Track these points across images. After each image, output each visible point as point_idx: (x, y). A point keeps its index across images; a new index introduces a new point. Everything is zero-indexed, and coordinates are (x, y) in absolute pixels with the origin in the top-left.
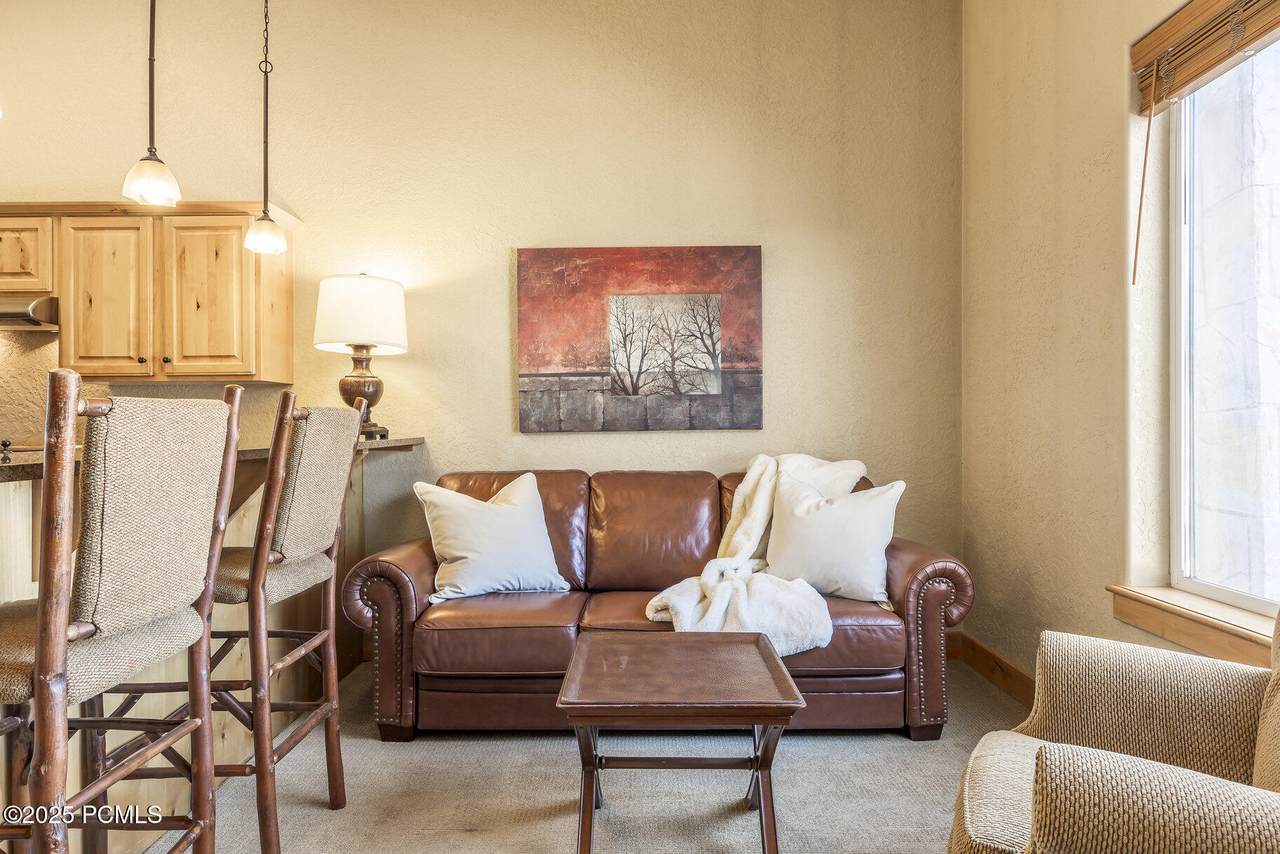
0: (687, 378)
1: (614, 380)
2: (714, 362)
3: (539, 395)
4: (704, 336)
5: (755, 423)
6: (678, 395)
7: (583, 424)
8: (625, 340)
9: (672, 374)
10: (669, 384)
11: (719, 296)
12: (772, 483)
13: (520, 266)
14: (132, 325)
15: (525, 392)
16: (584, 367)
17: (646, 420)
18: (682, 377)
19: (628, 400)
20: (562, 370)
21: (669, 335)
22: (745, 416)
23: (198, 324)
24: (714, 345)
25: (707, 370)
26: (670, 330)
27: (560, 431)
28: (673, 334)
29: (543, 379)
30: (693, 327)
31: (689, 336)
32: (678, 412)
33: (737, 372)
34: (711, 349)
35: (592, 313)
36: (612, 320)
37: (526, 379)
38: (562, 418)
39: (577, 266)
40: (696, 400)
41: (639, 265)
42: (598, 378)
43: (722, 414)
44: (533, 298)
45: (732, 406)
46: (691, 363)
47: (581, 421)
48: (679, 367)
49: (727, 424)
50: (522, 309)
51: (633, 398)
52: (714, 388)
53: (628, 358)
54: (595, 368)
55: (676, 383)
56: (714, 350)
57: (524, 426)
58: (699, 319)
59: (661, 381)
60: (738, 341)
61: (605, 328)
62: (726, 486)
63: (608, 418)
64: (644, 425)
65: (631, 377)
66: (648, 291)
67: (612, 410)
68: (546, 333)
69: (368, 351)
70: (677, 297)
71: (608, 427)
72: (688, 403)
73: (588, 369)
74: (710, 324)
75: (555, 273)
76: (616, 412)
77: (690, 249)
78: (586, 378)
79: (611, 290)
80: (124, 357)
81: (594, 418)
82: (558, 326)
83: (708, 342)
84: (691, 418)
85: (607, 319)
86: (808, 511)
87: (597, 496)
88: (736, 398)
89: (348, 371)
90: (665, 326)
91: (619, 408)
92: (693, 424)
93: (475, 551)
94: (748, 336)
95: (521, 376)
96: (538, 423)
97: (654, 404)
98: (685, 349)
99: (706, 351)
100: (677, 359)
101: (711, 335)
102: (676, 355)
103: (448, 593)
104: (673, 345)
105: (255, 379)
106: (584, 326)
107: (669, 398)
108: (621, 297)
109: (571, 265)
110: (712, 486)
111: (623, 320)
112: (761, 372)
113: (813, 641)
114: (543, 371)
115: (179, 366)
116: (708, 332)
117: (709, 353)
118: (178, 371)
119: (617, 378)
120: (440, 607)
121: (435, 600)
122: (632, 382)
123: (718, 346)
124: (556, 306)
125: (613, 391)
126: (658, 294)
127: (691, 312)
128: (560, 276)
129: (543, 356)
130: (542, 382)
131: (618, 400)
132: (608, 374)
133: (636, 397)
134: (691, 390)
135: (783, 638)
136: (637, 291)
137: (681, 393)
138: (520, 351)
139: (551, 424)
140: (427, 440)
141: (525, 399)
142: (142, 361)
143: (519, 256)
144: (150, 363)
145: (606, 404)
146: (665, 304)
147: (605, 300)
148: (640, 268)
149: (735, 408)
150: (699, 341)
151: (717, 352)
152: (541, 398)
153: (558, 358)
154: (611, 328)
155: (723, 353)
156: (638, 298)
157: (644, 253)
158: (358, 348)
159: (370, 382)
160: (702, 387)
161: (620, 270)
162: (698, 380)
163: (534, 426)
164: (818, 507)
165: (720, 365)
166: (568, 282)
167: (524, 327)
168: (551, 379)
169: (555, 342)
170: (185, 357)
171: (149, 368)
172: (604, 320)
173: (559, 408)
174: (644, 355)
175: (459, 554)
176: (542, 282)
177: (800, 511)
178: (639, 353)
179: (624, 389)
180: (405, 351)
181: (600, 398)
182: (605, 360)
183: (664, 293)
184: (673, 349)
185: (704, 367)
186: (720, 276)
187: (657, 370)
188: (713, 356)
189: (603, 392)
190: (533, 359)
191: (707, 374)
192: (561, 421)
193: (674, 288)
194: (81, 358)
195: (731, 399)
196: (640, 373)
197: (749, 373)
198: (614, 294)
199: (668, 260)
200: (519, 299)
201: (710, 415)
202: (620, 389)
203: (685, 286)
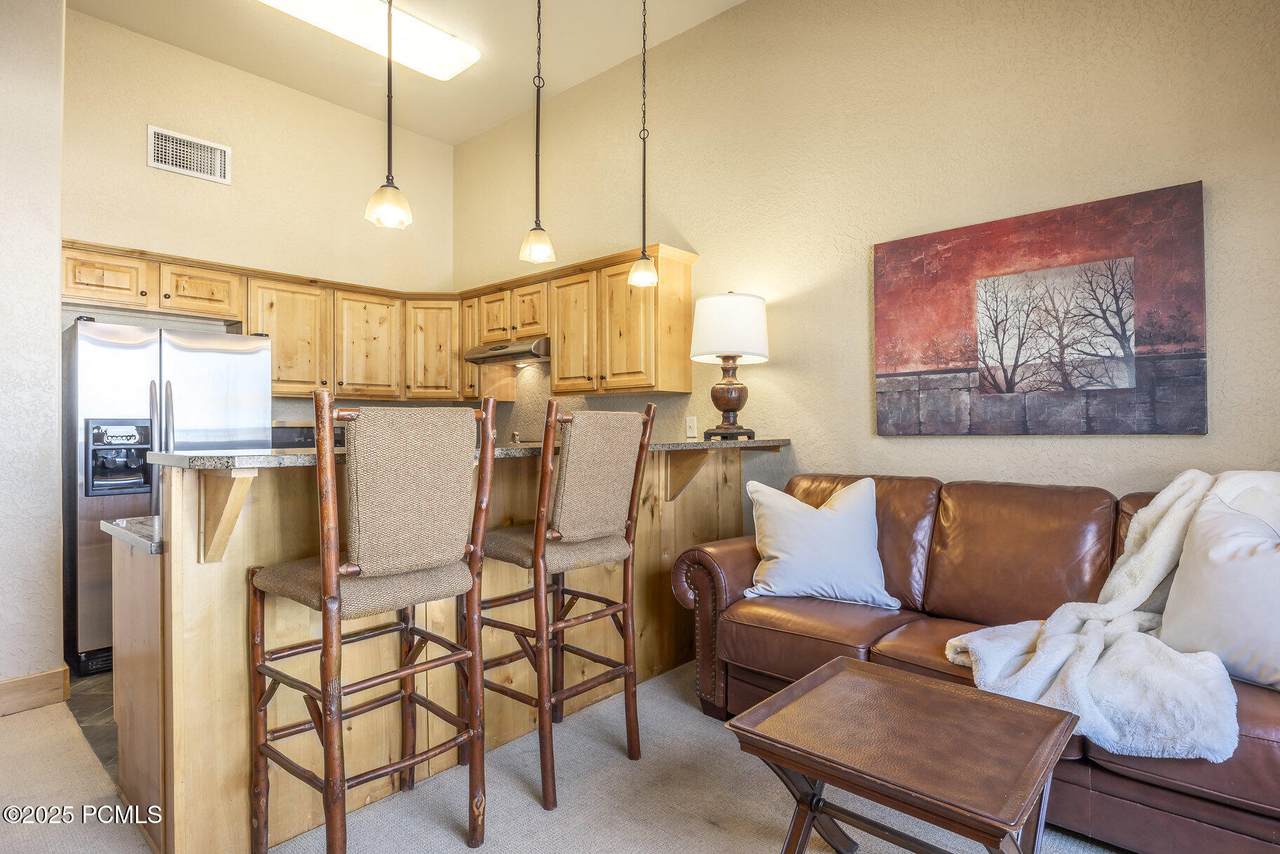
0: (1082, 370)
1: (982, 376)
2: (1123, 347)
3: (896, 396)
4: (1108, 314)
5: (1195, 424)
6: (1069, 391)
7: (946, 427)
8: (996, 329)
9: (1060, 366)
10: (1057, 377)
11: (1130, 260)
12: (1190, 509)
13: (877, 262)
14: (585, 353)
15: (881, 393)
16: (947, 364)
17: (1024, 423)
18: (1075, 368)
19: (1001, 399)
20: (922, 368)
21: (1057, 318)
22: (1175, 416)
23: (621, 347)
24: (1123, 324)
25: (1112, 357)
26: (1057, 311)
27: (920, 434)
28: (1061, 315)
29: (901, 378)
30: (1091, 305)
31: (1086, 316)
32: (1070, 411)
33: (1163, 358)
34: (1119, 330)
35: (956, 302)
36: (980, 307)
37: (883, 380)
38: (922, 420)
39: (938, 252)
40: (1095, 396)
41: (1014, 239)
42: (963, 375)
43: (1137, 414)
44: (891, 293)
45: (1153, 402)
46: (1088, 349)
47: (943, 422)
48: (1071, 355)
49: (1145, 427)
50: (879, 306)
51: (1008, 396)
52: (1124, 379)
53: (1001, 350)
54: (959, 364)
55: (1066, 376)
56: (1124, 331)
57: (881, 430)
58: (1100, 293)
59: (1045, 374)
60: (1164, 316)
61: (971, 318)
62: (1125, 509)
63: (976, 419)
64: (1023, 427)
65: (1005, 371)
66: (1027, 267)
67: (981, 411)
68: (905, 329)
69: (734, 362)
70: (1066, 269)
71: (976, 430)
72: (1083, 401)
73: (951, 365)
74: (1116, 298)
75: (913, 264)
76: (985, 412)
77: (1085, 206)
78: (949, 376)
79: (978, 273)
80: (580, 377)
81: (959, 420)
82: (917, 320)
83: (1114, 321)
84: (1089, 420)
85: (974, 307)
86: (1233, 556)
87: (946, 509)
88: (1159, 393)
89: (718, 380)
90: (1050, 307)
91: (991, 409)
92: (1091, 427)
93: (787, 553)
94: (1179, 308)
95: (878, 376)
96: (896, 425)
97: (1036, 402)
98: (1078, 333)
99: (1110, 332)
100: (1068, 346)
101: (1118, 312)
102: (1065, 342)
103: (760, 589)
104: (1060, 328)
105: (655, 389)
106: (946, 318)
107: (1057, 394)
108: (991, 280)
109: (932, 253)
110: (1103, 508)
111: (993, 305)
112: (1204, 355)
113: (1193, 747)
114: (901, 370)
115: (611, 382)
116: (1113, 307)
117: (1115, 334)
118: (610, 386)
119: (986, 374)
120: (753, 602)
121: (749, 594)
122: (1006, 377)
123: (1131, 326)
124: (914, 299)
125: (982, 389)
126: (1039, 269)
127: (1088, 285)
128: (919, 266)
129: (901, 354)
130: (899, 382)
131: (989, 398)
132: (975, 369)
133: (1010, 394)
134: (1088, 384)
135: (1140, 730)
136: (1012, 269)
137: (1073, 389)
138: (877, 351)
139: (910, 426)
140: (793, 442)
141: (883, 400)
142: (589, 379)
143: (876, 253)
144: (595, 381)
145: (973, 404)
146: (1049, 281)
147: (973, 284)
148: (1016, 241)
149: (1157, 405)
150: (1100, 321)
151: (1128, 333)
152: (899, 399)
153: (918, 355)
154: (979, 316)
155: (1138, 334)
156: (1012, 277)
157: (1021, 223)
158: (726, 358)
159: (735, 389)
160: (1106, 380)
161: (989, 249)
162: (1099, 370)
163: (892, 429)
164: (1253, 552)
165: (1134, 351)
166: (929, 272)
167: (882, 325)
168: (910, 378)
169: (913, 338)
170: (614, 375)
171: (595, 384)
172: (970, 309)
173: (918, 410)
174: (1021, 345)
175: (773, 553)
176: (900, 275)
177: (1218, 554)
178: (1015, 341)
179: (996, 387)
180: (767, 360)
181: (965, 397)
182: (971, 353)
183: (1048, 267)
184: (1061, 335)
185: (1107, 353)
186: (1131, 234)
187: (1039, 361)
188: (1122, 338)
189: (969, 390)
190: (890, 358)
191: (1113, 363)
192: (920, 423)
193: (1063, 258)
194: (561, 379)
195: (1152, 394)
196: (1016, 367)
197: (1182, 357)
198: (982, 277)
199: (1053, 227)
200: (876, 296)
201: (1118, 416)
202: (988, 386)
203: (1077, 255)
